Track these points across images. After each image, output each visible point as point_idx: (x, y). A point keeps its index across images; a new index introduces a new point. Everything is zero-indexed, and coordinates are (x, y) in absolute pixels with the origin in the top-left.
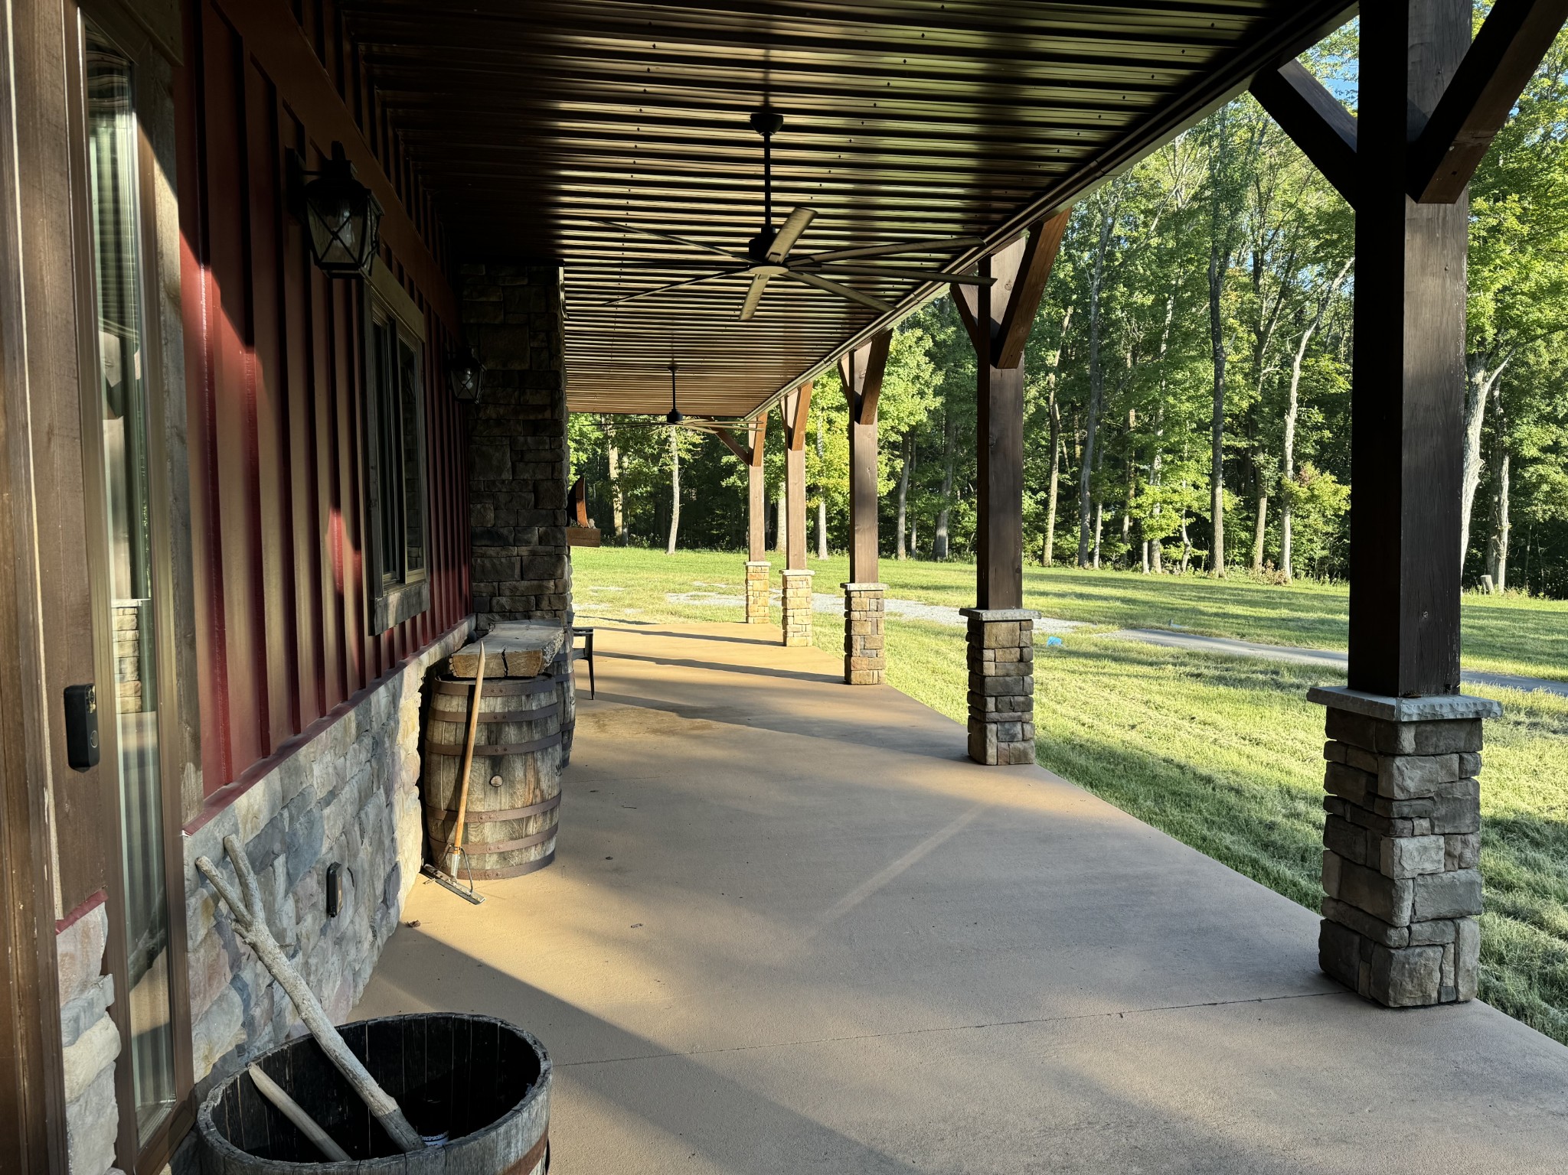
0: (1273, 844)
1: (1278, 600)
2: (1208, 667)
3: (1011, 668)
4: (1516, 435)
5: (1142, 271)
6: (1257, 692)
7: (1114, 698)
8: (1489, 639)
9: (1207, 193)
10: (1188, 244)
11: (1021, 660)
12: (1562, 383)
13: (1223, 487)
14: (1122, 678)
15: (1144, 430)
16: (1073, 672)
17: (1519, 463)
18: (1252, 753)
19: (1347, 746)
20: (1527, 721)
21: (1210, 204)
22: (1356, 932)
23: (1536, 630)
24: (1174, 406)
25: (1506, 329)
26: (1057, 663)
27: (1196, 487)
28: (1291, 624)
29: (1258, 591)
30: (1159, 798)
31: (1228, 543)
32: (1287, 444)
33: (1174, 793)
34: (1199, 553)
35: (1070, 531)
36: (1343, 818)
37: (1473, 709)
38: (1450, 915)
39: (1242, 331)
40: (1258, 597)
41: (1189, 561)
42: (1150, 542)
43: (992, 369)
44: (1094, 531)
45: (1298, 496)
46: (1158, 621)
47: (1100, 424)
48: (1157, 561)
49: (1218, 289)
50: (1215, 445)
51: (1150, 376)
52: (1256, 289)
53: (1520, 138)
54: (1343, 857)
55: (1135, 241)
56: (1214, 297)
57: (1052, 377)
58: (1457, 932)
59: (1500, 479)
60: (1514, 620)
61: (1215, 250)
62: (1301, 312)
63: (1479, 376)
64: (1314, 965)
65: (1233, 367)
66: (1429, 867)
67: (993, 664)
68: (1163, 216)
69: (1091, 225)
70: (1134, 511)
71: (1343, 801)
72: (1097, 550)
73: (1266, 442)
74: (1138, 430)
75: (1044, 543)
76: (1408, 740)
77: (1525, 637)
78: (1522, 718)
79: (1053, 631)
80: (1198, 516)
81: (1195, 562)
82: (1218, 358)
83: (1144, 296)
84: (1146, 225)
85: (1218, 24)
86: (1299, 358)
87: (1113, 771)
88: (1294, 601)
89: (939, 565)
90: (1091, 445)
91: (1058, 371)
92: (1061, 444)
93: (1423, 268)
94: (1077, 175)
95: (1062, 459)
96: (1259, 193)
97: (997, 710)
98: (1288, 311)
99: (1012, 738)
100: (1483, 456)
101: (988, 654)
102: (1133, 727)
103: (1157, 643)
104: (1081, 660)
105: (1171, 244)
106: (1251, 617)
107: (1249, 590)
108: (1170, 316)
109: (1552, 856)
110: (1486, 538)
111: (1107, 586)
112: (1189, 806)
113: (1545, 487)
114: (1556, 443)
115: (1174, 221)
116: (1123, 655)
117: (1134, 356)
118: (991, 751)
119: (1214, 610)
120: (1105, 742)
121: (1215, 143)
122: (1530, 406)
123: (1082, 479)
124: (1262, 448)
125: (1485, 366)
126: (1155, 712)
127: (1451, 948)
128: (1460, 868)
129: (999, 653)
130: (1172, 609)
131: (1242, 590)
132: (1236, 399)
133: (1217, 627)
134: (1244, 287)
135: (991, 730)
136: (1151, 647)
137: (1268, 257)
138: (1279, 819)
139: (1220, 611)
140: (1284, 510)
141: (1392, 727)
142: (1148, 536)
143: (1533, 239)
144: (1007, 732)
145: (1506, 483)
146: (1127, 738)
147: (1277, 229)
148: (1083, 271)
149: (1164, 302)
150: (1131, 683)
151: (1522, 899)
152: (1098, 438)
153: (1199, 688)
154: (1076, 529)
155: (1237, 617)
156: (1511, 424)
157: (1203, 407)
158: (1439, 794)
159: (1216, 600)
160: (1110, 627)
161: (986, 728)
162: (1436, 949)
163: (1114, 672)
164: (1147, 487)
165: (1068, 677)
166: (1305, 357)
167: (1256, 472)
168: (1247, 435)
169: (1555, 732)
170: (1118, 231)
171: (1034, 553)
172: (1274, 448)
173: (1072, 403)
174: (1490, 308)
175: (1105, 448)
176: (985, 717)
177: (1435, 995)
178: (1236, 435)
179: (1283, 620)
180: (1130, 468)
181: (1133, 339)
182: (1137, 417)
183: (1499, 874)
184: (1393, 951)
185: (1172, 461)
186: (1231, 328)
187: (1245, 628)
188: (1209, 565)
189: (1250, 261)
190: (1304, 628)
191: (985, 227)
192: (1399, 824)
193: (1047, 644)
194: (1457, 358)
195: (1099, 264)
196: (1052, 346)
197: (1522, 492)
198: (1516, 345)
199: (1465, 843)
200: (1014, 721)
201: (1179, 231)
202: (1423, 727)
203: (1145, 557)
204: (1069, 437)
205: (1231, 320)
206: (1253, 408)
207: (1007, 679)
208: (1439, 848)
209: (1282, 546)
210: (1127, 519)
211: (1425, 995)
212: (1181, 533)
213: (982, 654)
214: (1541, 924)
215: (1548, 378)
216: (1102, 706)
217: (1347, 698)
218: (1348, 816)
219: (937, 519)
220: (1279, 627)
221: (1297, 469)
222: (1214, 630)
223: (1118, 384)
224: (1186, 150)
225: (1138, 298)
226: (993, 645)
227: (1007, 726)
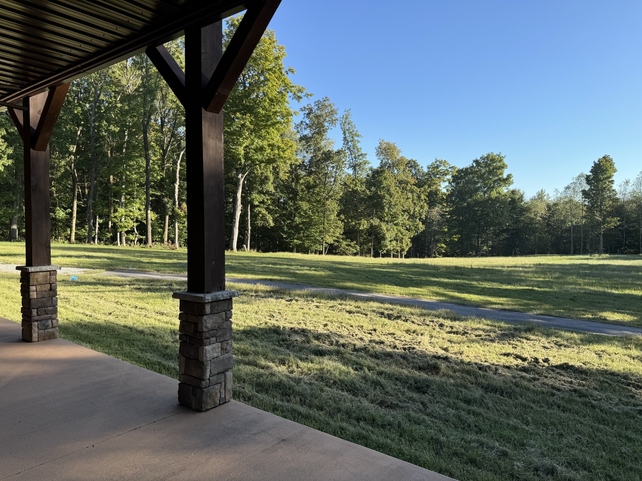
0: (167, 354)
1: (173, 256)
2: (144, 285)
3: (46, 294)
4: (252, 197)
5: (114, 117)
6: (163, 294)
7: (102, 302)
8: (244, 267)
9: (141, 90)
10: (133, 109)
11: (51, 290)
12: (264, 181)
13: (151, 210)
14: (106, 293)
15: (116, 184)
16: (83, 292)
17: (253, 206)
18: (160, 318)
19: (187, 314)
20: (255, 295)
21: (143, 94)
22: (191, 385)
23: (258, 263)
24: (129, 176)
25: (248, 161)
26: (76, 288)
27: (140, 210)
28: (177, 265)
29: (165, 252)
30: (120, 343)
31: (153, 233)
32: (176, 195)
33: (127, 340)
34: (141, 237)
35: (84, 227)
36: (186, 342)
37: (229, 295)
38: (222, 371)
39: (157, 148)
40: (165, 255)
41: (137, 241)
42: (121, 233)
43: (32, 150)
44: (95, 227)
45: (180, 215)
46: (123, 267)
47: (96, 180)
48: (124, 241)
49: (147, 130)
50: (147, 193)
51: (119, 162)
52: (162, 132)
53: (249, 95)
54: (186, 357)
55: (110, 103)
56: (145, 133)
57: (73, 157)
58: (225, 377)
59: (247, 212)
60: (252, 260)
61: (145, 114)
62: (180, 144)
63: (240, 176)
64: (176, 401)
65: (154, 162)
66: (215, 355)
67: (35, 293)
68: (123, 95)
69: (89, 92)
70: (113, 219)
71: (186, 335)
72: (97, 236)
73: (168, 193)
74: (114, 184)
75: (71, 233)
76: (208, 309)
77: (255, 266)
78: (253, 294)
79: (74, 273)
80: (141, 222)
81: (140, 241)
82: (147, 159)
83: (115, 127)
84: (115, 97)
85: (130, 21)
86: (179, 162)
87: (100, 335)
88: (179, 256)
89: (12, 243)
90: (92, 189)
91: (75, 154)
92: (78, 188)
93: (209, 136)
94: (71, 69)
95: (78, 194)
96: (162, 94)
97: (38, 315)
98: (175, 143)
99: (46, 327)
100: (242, 203)
101: (33, 288)
102: (110, 314)
103: (122, 276)
104: (87, 286)
105: (127, 108)
106: (162, 263)
107: (162, 252)
108: (127, 137)
109: (260, 341)
110: (244, 232)
111: (100, 252)
112: (134, 344)
113: (261, 215)
114: (263, 200)
115: (126, 98)
116: (107, 282)
117: (111, 153)
118: (35, 335)
119: (147, 261)
120: (96, 321)
121: (144, 70)
122: (256, 187)
123: (89, 204)
124: (166, 196)
125: (242, 172)
126: (120, 306)
127: (223, 383)
128: (226, 353)
129: (38, 287)
130: (129, 261)
131: (159, 252)
132: (155, 175)
133: (148, 268)
134: (157, 131)
135: (34, 325)
136: (119, 278)
137: (166, 120)
138: (170, 344)
139: (150, 261)
140: (175, 221)
141: (202, 305)
142: (120, 230)
143: (254, 130)
144: (44, 325)
145: (249, 213)
146: (107, 319)
147: (169, 110)
148: (86, 112)
149: (124, 132)
150: (110, 294)
151: (251, 358)
152: (96, 186)
153: (140, 294)
154: (86, 226)
155: (156, 263)
156: (250, 193)
157: (142, 177)
158: (218, 327)
159: (148, 257)
160: (101, 270)
161: (31, 324)
162: (218, 385)
163: (102, 290)
164: (118, 209)
165: (80, 294)
166: (181, 161)
167: (164, 205)
168: (160, 190)
169: (262, 298)
170: (102, 97)
171: (66, 237)
172: (171, 196)
173: (83, 169)
174: (243, 152)
175: (99, 191)
176: (31, 319)
177: (218, 402)
178: (156, 190)
179: (175, 264)
180: (111, 200)
181: (111, 146)
182: (114, 179)
183: (245, 350)
184: (203, 389)
185: (129, 199)
186: (152, 146)
187: (160, 267)
188: (146, 242)
189: (160, 121)
190: (182, 266)
191: (25, 83)
192: (205, 341)
193: (71, 280)
194: (222, 170)
195: (93, 110)
196: (73, 143)
197: (254, 216)
198: (251, 166)
199: (227, 344)
200: (47, 319)
201: (130, 103)
202: (213, 304)
203: (119, 239)
204: (82, 185)
205: (152, 143)
206: (162, 179)
207: (43, 299)
208: (219, 347)
209: (175, 235)
210: (110, 222)
211: (215, 403)
212: (134, 229)
213: (29, 289)
214: (256, 365)
215: (260, 178)
216: (96, 306)
217: (187, 295)
218: (188, 341)
219: (11, 220)
220: (173, 267)
221: (180, 205)
222: (147, 269)
223: (104, 164)
224: (132, 70)
225: (112, 128)
226: (35, 283)
227: (43, 322)
